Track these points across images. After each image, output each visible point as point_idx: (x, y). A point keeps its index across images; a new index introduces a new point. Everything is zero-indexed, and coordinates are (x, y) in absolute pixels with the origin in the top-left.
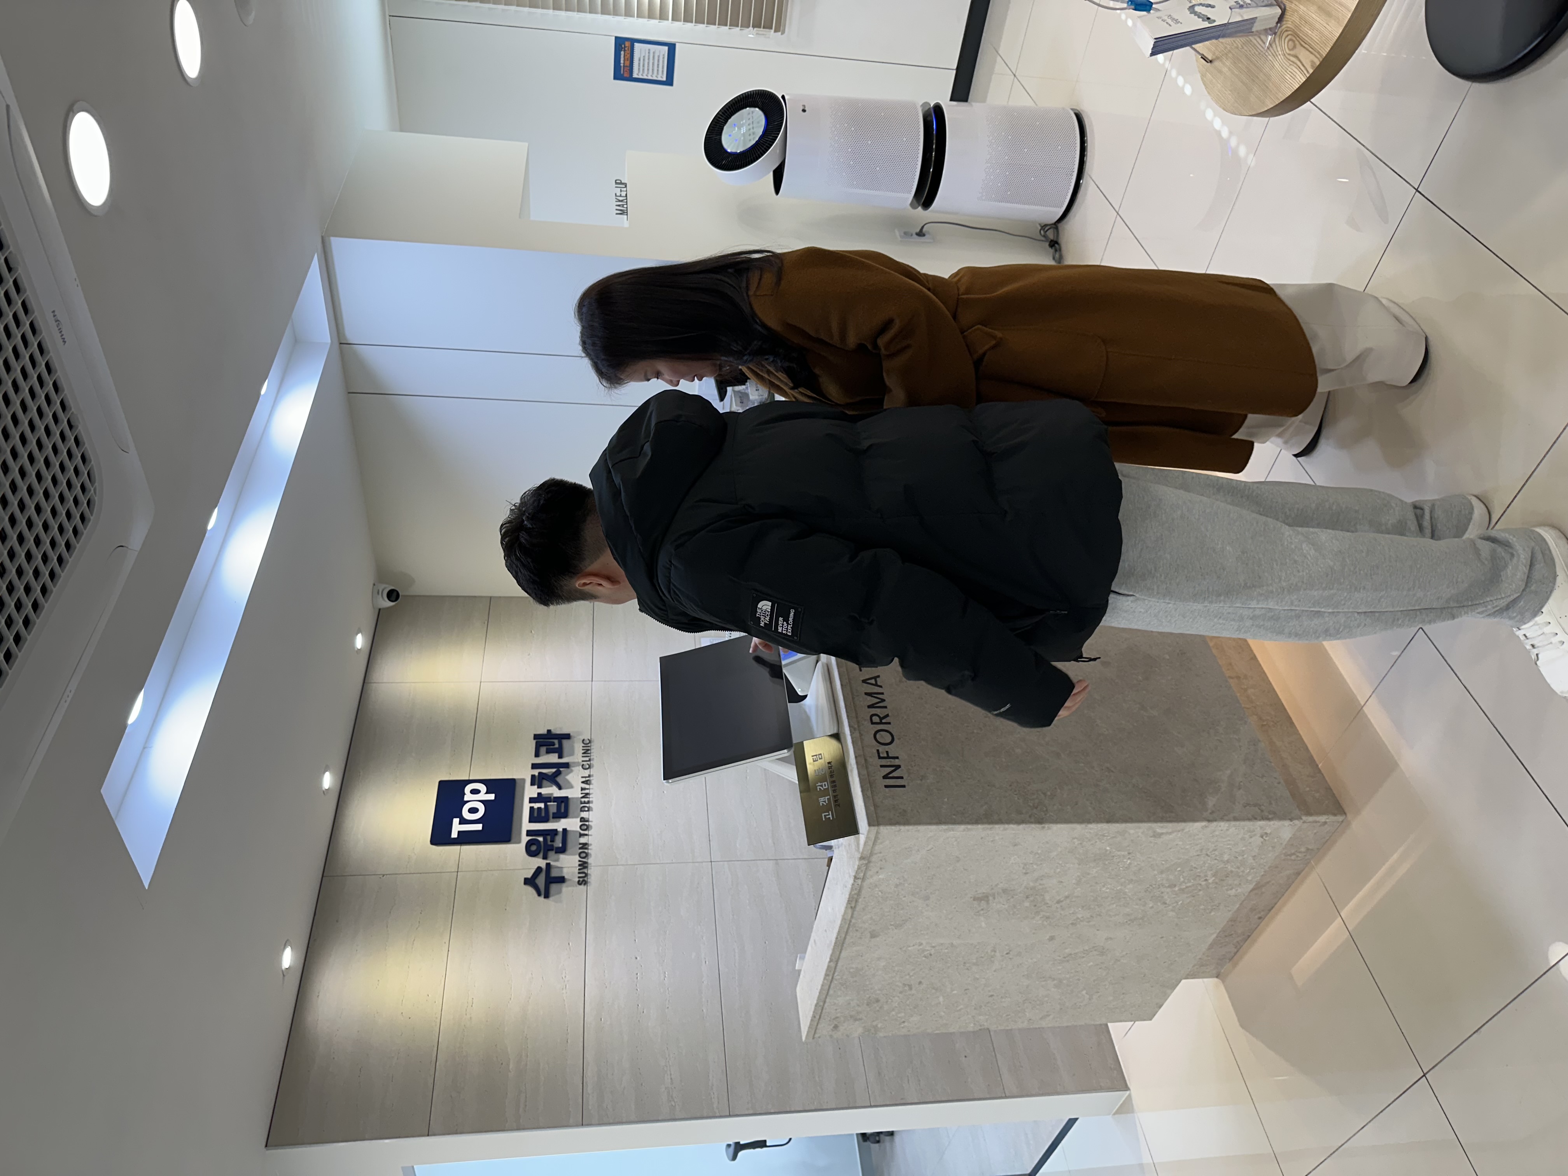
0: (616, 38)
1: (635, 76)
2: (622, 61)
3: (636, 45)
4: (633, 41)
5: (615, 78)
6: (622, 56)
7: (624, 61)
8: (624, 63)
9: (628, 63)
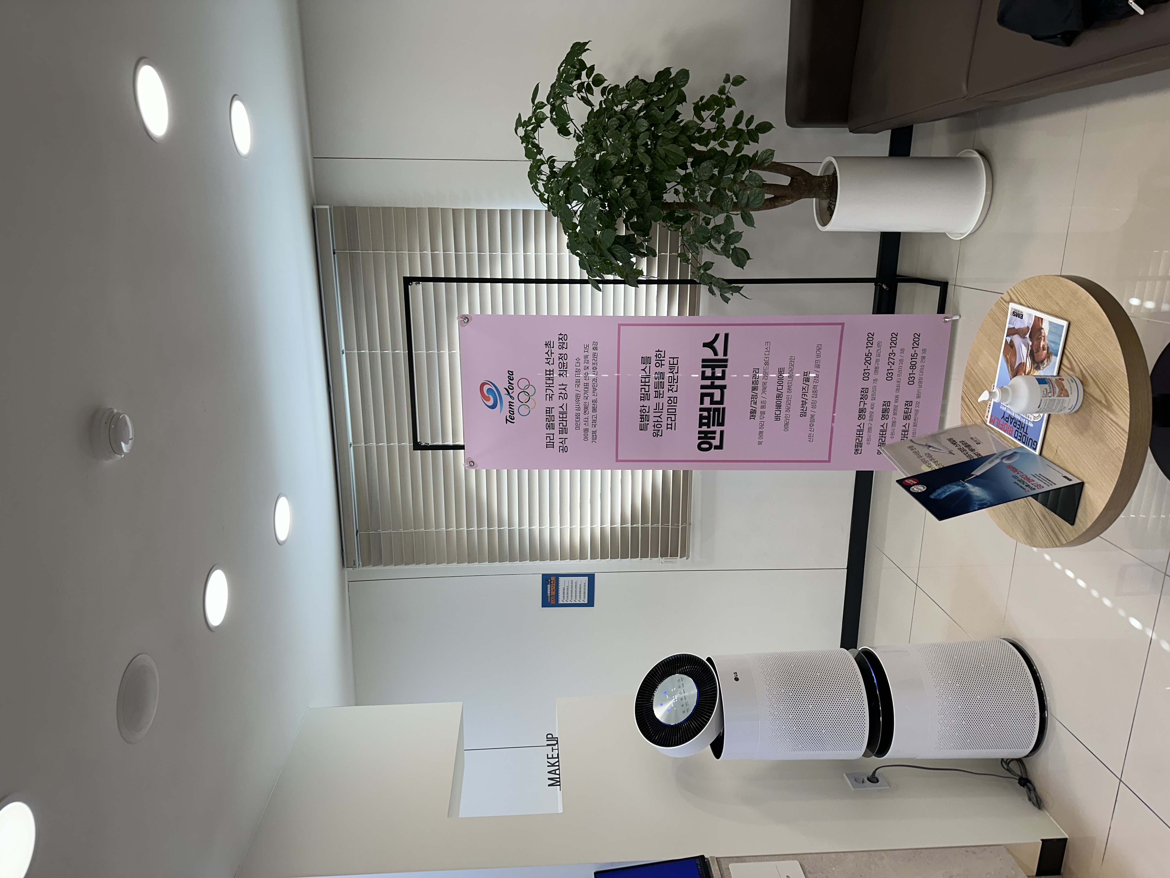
0: (543, 575)
1: (560, 602)
2: (549, 593)
3: (561, 579)
4: (557, 576)
5: (544, 605)
6: (549, 588)
7: (550, 592)
8: (550, 594)
9: (553, 593)
